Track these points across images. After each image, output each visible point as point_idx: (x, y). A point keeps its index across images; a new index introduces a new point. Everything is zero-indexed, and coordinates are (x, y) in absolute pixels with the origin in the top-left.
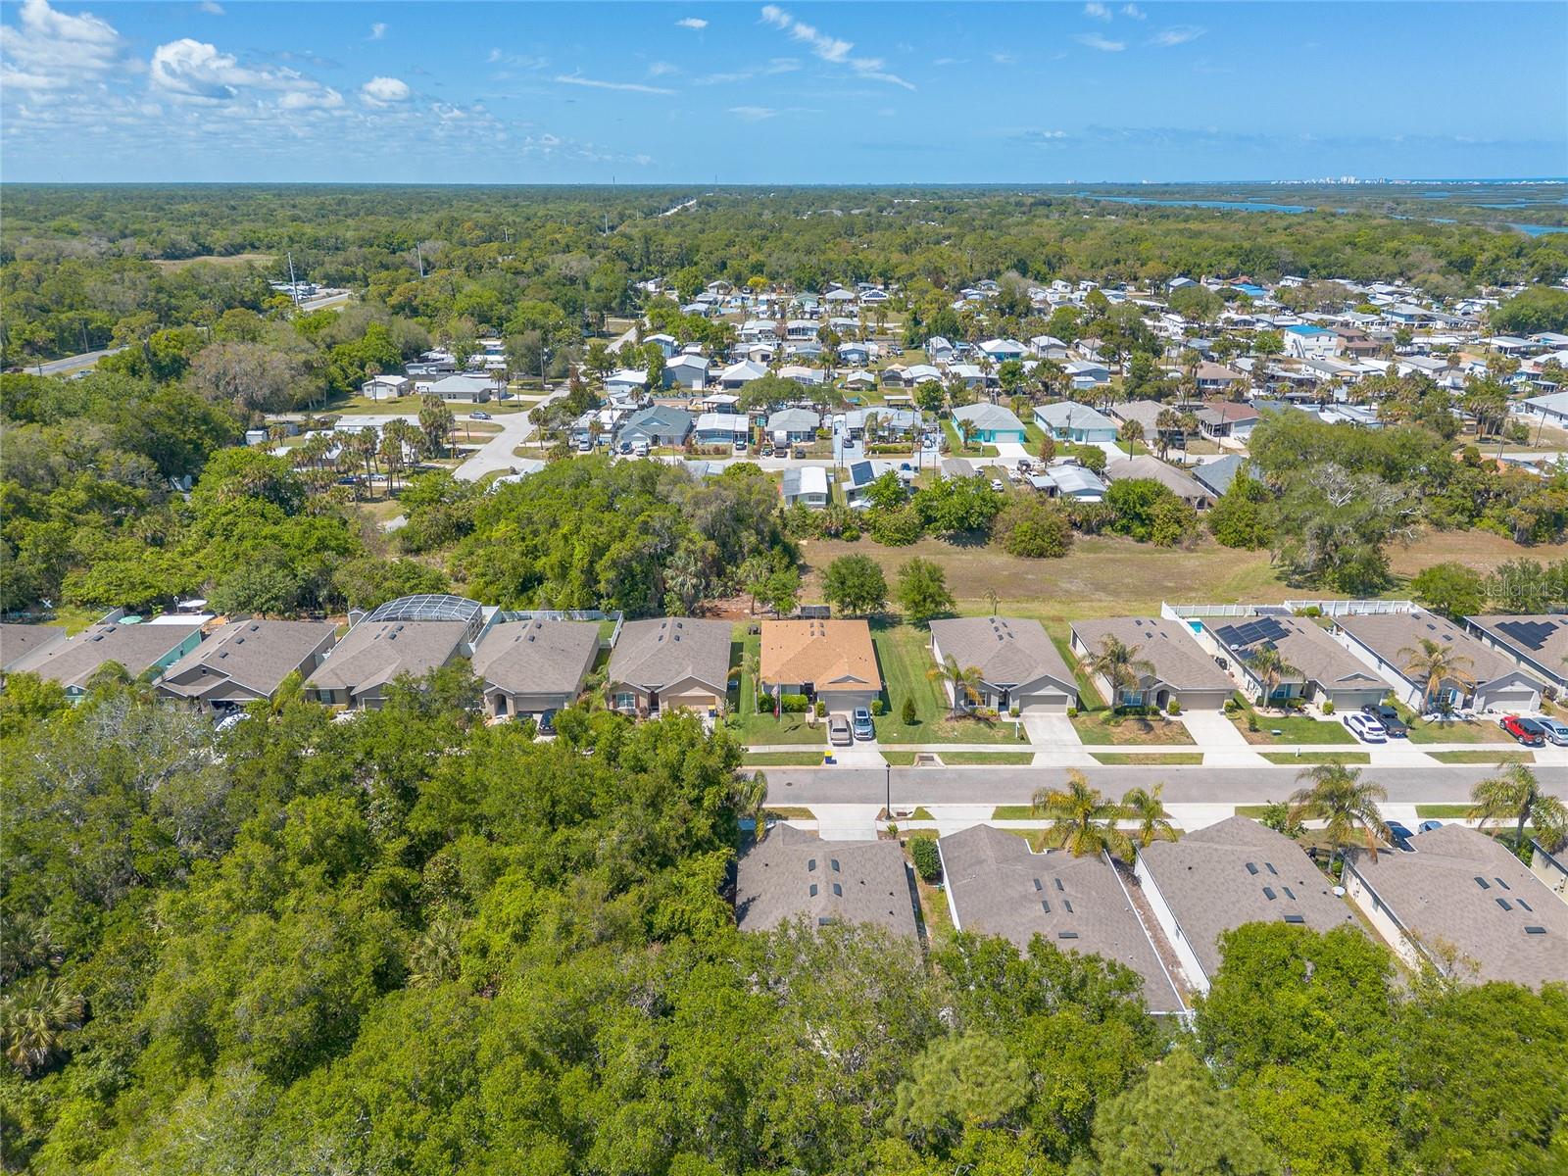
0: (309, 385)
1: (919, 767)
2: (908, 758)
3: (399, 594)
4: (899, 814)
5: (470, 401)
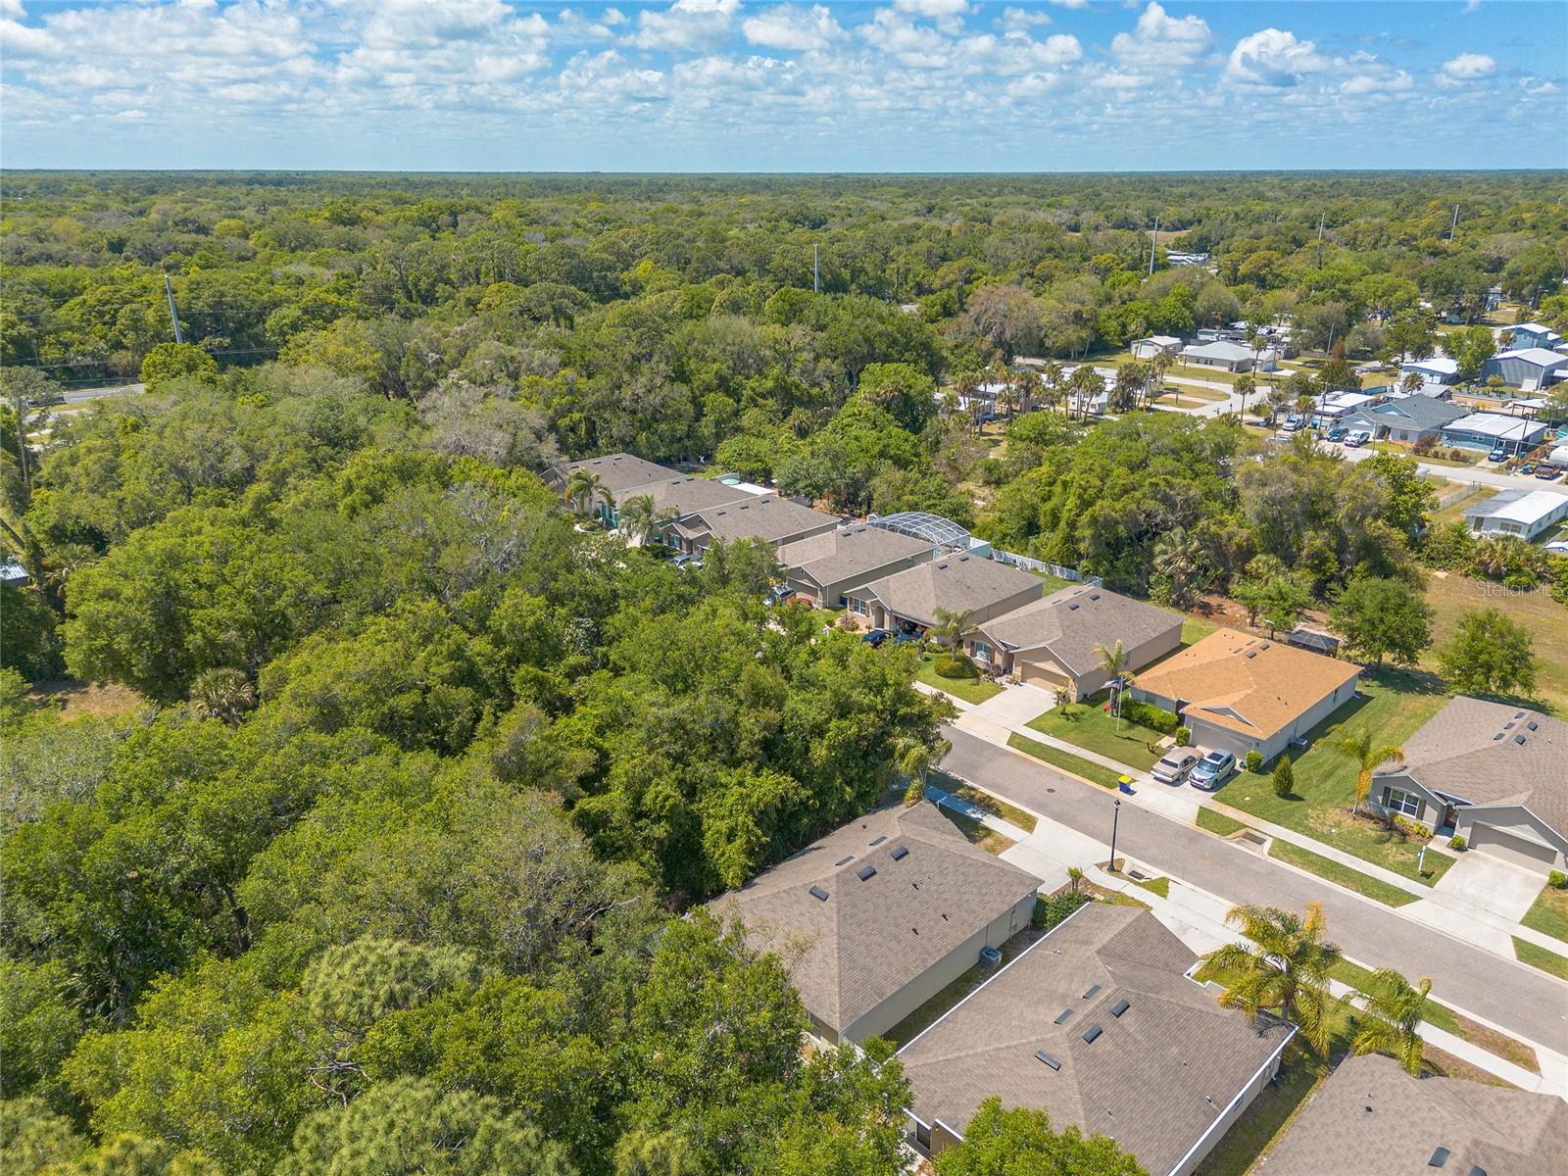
0: (1073, 334)
1: (1230, 843)
2: (1226, 827)
3: (914, 507)
4: (1134, 874)
5: (1225, 369)
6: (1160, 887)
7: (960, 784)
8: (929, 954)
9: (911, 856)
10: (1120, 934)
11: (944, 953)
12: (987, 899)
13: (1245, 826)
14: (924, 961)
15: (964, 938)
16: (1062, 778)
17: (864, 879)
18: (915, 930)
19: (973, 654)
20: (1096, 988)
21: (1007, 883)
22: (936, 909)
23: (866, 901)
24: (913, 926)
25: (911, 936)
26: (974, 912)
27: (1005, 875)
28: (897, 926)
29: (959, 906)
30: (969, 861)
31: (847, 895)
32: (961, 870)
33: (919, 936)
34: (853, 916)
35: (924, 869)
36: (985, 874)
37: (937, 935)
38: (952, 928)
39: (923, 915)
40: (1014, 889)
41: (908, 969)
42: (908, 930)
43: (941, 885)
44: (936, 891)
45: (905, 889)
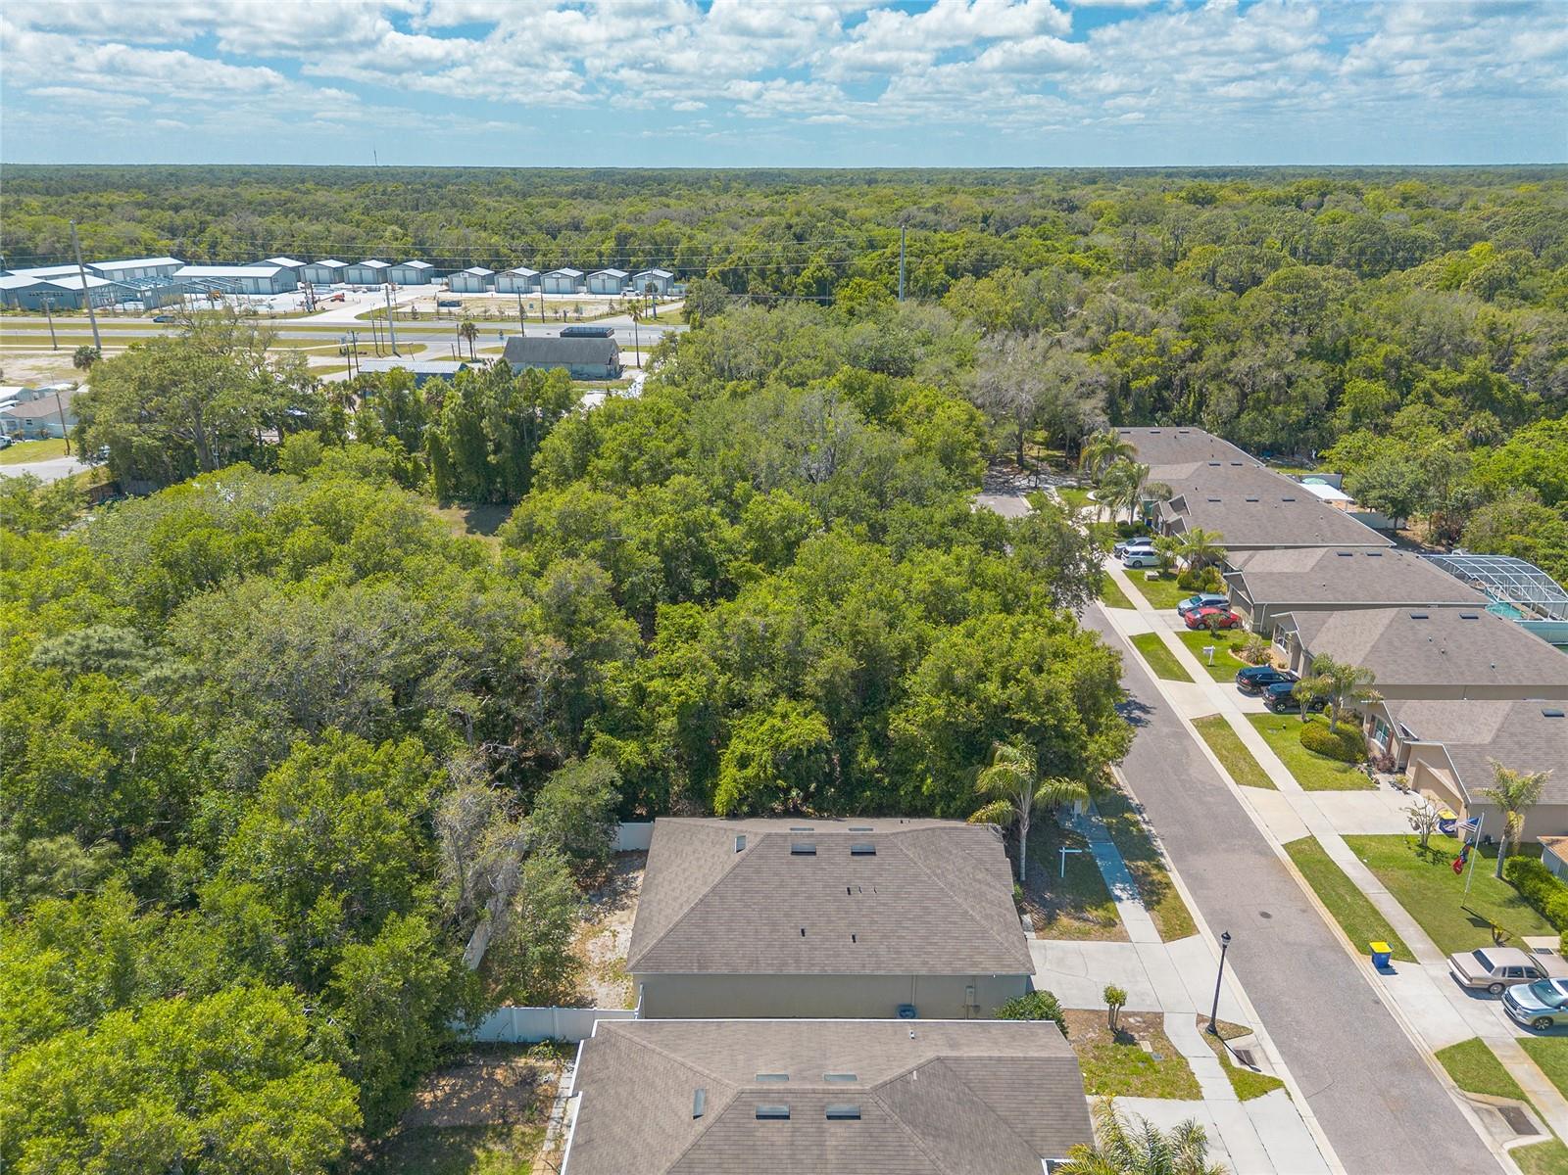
1: (1463, 1102)
2: (1488, 1083)
4: (1242, 1054)
6: (1250, 1084)
7: (1152, 855)
8: (797, 961)
9: (874, 859)
10: (999, 1059)
11: (816, 971)
12: (930, 949)
13: (1522, 1097)
14: (785, 964)
15: (857, 970)
16: (1307, 909)
17: (793, 853)
18: (803, 932)
19: (1372, 734)
20: (853, 1078)
21: (977, 948)
22: (852, 924)
23: (776, 874)
24: (805, 925)
25: (795, 933)
26: (898, 953)
27: (982, 938)
28: (787, 915)
29: (885, 937)
30: (947, 900)
31: (760, 857)
32: (927, 904)
33: (803, 939)
34: (746, 880)
35: (878, 880)
36: (955, 923)
37: (827, 949)
38: (852, 952)
39: (829, 922)
40: (978, 958)
41: (757, 962)
42: (796, 927)
43: (884, 904)
44: (871, 907)
45: (835, 887)
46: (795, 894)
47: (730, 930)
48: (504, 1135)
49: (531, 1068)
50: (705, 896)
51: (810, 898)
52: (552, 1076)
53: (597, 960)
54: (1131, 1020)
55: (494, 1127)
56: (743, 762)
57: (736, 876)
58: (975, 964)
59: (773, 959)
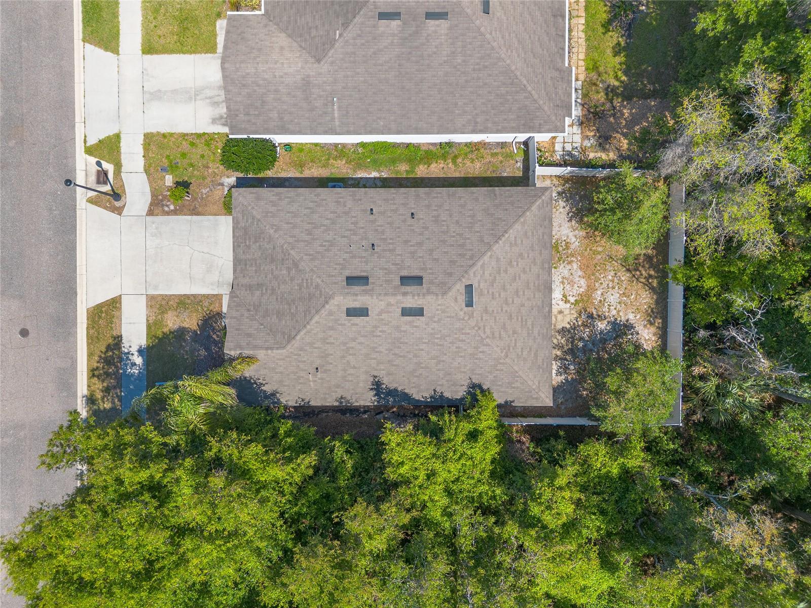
12: (312, 205)
17: (421, 278)
18: (413, 216)
21: (273, 206)
22: (373, 222)
23: (437, 260)
24: (410, 221)
25: (420, 215)
26: (338, 202)
27: (267, 212)
28: (426, 228)
29: (346, 213)
30: (291, 240)
31: (450, 274)
32: (307, 238)
33: (413, 211)
34: (462, 255)
35: (346, 256)
36: (288, 223)
37: (395, 204)
38: (374, 202)
39: (390, 224)
40: (274, 198)
41: (449, 195)
42: (419, 219)
43: (344, 237)
44: (354, 234)
45: (384, 250)
46: (420, 244)
47: (473, 216)
48: (610, 91)
49: (604, 150)
50: (497, 242)
51: (406, 242)
52: (587, 143)
53: (575, 266)
54: (172, 207)
55: (617, 95)
56: (473, 436)
57: (471, 258)
58: (278, 194)
59: (437, 197)
